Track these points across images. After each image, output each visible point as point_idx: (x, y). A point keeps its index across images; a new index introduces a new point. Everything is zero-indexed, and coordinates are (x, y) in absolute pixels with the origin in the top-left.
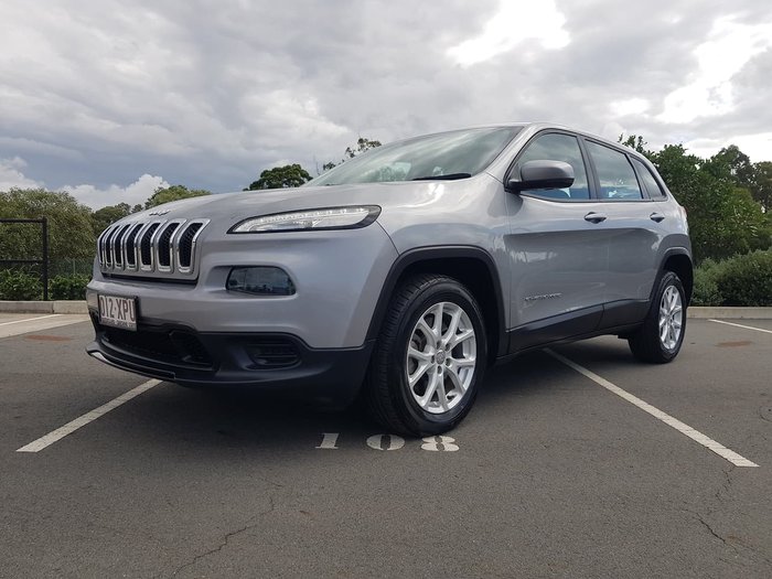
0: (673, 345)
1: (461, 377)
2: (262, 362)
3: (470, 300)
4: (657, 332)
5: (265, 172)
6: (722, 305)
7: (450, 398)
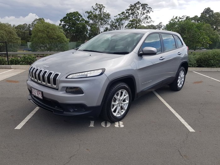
0: (181, 86)
1: (125, 106)
2: (76, 110)
3: (128, 87)
4: (177, 83)
5: (67, 14)
6: (197, 67)
7: (122, 112)
